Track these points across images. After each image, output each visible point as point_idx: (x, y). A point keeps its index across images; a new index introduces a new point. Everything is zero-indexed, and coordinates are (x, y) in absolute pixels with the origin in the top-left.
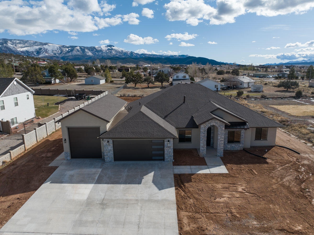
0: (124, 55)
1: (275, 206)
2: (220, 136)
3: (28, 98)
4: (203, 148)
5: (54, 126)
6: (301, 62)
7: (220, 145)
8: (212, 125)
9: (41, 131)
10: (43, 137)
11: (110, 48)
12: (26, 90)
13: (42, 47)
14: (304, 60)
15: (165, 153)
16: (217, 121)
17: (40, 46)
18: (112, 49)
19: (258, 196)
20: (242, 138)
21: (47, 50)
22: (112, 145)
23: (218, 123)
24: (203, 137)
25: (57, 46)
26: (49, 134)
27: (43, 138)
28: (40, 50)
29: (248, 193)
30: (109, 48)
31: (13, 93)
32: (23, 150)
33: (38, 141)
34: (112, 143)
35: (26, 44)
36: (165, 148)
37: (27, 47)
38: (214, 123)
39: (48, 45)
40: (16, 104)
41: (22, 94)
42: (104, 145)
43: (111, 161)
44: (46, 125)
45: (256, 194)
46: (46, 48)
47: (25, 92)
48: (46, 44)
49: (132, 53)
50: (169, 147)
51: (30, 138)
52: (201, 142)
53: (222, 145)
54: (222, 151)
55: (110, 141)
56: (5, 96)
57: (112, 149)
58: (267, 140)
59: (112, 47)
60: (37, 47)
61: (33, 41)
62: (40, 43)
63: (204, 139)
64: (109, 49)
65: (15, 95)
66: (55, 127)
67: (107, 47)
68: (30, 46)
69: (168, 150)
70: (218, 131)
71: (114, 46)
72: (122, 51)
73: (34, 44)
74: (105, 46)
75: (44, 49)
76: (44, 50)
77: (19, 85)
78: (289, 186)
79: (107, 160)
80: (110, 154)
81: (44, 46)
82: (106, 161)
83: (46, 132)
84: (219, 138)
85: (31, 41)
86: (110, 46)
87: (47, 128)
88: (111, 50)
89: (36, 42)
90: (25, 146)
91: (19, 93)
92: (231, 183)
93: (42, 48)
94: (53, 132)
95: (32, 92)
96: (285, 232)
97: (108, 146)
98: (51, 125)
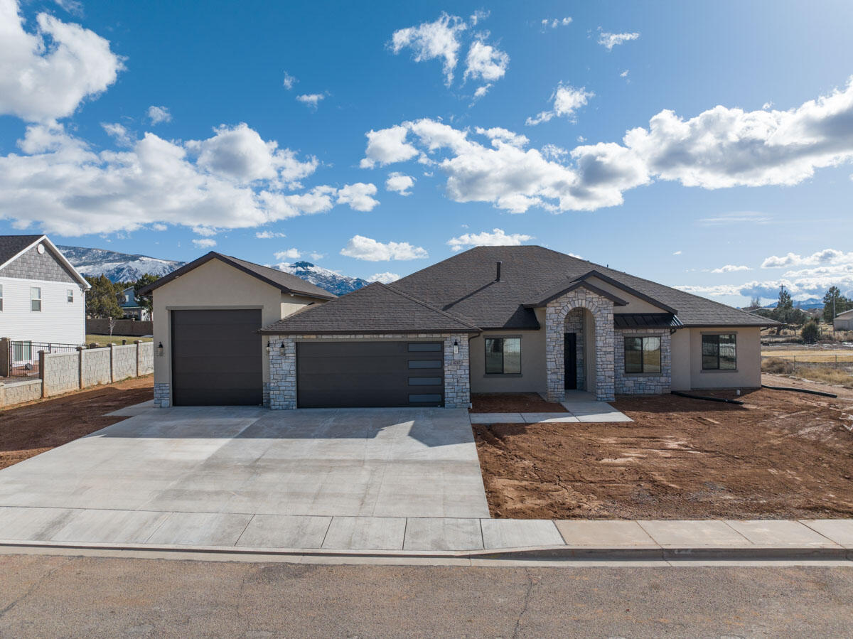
0: (339, 288)
1: (784, 470)
2: (603, 338)
3: (71, 300)
4: (554, 377)
5: (135, 362)
6: (805, 304)
7: (605, 366)
8: (577, 306)
9: (94, 361)
10: (99, 379)
11: (303, 270)
12: (66, 276)
13: (125, 266)
14: (812, 299)
15: (446, 380)
16: (591, 296)
17: (119, 264)
18: (308, 273)
19: (728, 456)
20: (665, 357)
21: (136, 272)
22: (292, 356)
23: (594, 300)
24: (554, 344)
25: (165, 262)
26: (118, 379)
27: (99, 384)
28: (117, 273)
29: (697, 450)
30: (300, 269)
31: (32, 274)
32: (37, 396)
33: (84, 385)
34: (295, 351)
35: (83, 258)
36: (446, 365)
37: (85, 264)
38: (584, 301)
39: (141, 261)
40: (37, 306)
41: (56, 282)
42: (271, 358)
43: (287, 408)
44: (111, 349)
45: (723, 453)
46: (134, 268)
47: (63, 280)
48: (134, 258)
49: (359, 282)
50: (457, 363)
51: (62, 369)
52: (548, 357)
53: (609, 366)
54: (610, 384)
55: (289, 344)
56: (9, 275)
57: (293, 368)
58: (737, 371)
59: (309, 267)
60: (111, 266)
61: (103, 251)
62: (121, 255)
63: (557, 348)
64: (300, 272)
65: (37, 281)
66: (135, 365)
67: (294, 267)
68: (95, 263)
69: (456, 371)
70: (594, 326)
71: (312, 266)
72: (334, 277)
73: (104, 258)
74: (288, 264)
75: (130, 270)
76: (130, 274)
77: (51, 259)
78: (819, 442)
79: (277, 403)
80: (287, 384)
81: (131, 263)
82: (273, 407)
83: (109, 370)
84: (600, 344)
85: (96, 249)
86: (303, 264)
87: (113, 360)
88: (304, 274)
89: (110, 253)
90: (42, 384)
91: (47, 279)
92: (645, 436)
93: (123, 269)
94: (129, 377)
95: (83, 287)
96: (826, 513)
97: (283, 361)
98: (124, 357)
